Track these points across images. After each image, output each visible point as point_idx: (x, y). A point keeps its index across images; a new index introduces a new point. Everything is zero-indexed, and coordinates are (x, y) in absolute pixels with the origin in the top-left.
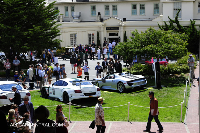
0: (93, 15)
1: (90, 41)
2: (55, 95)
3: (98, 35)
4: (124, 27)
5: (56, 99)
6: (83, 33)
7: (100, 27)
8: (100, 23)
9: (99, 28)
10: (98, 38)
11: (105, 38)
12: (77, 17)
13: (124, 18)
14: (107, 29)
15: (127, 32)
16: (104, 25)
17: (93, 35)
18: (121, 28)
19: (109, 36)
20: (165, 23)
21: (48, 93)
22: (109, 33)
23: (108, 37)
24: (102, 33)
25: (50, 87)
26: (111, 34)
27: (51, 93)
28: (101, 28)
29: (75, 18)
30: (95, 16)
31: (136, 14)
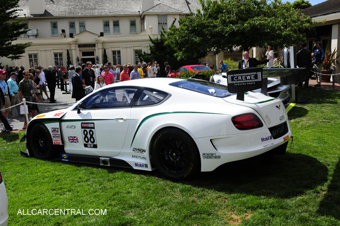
0: (54, 34)
1: (56, 63)
2: (95, 146)
3: (68, 54)
4: (102, 43)
5: (105, 162)
6: (47, 52)
7: (70, 44)
8: (70, 40)
9: (69, 46)
10: (69, 58)
11: (78, 58)
12: (33, 36)
13: (101, 33)
14: (80, 46)
15: (106, 50)
16: (75, 42)
17: (61, 55)
18: (99, 44)
19: (83, 56)
20: (150, 37)
21: (56, 141)
22: (83, 52)
23: (81, 57)
24: (74, 52)
25: (65, 118)
26: (84, 54)
27: (73, 140)
28: (72, 45)
29: (31, 37)
30: (57, 35)
31: (109, 32)
